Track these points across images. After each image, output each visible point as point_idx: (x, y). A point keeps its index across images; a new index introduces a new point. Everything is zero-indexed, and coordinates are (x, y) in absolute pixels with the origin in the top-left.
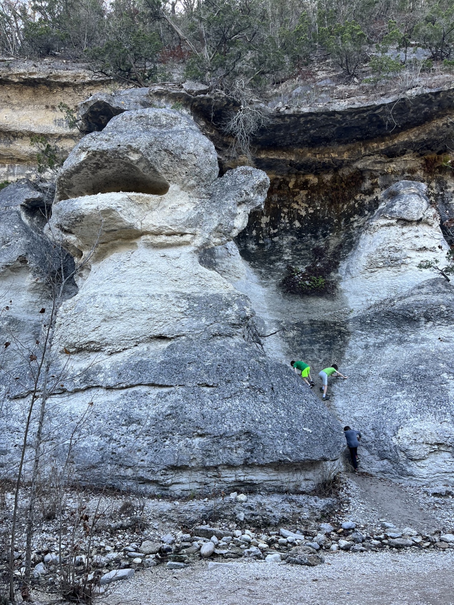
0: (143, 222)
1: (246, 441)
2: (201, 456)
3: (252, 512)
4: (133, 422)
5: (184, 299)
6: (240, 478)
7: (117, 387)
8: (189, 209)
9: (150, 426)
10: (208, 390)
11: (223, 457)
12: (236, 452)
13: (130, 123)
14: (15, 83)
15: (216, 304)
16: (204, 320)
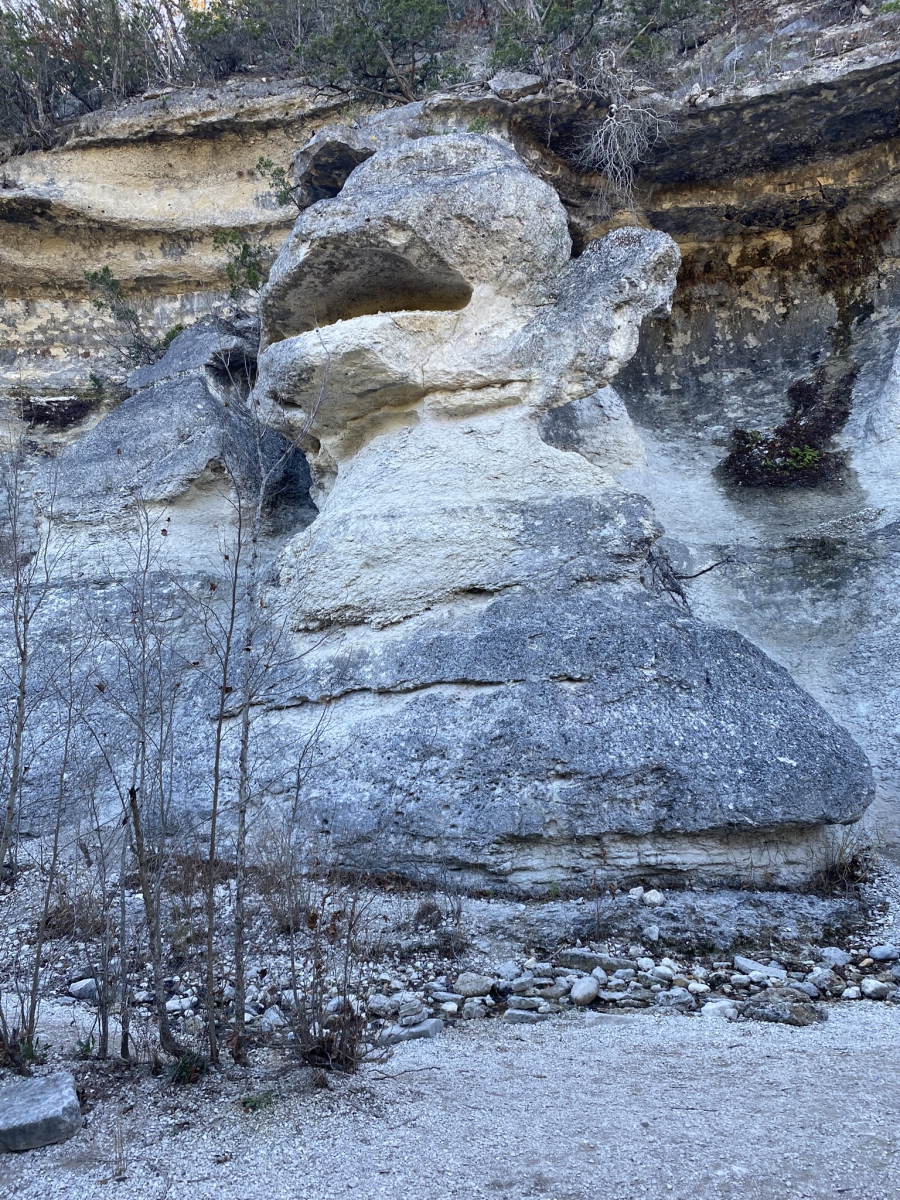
0: (426, 368)
1: (656, 787)
2: (565, 817)
3: (674, 924)
4: (432, 754)
5: (515, 512)
6: (648, 859)
7: (398, 688)
8: (514, 331)
9: (464, 760)
10: (572, 687)
11: (610, 817)
12: (637, 809)
13: (388, 174)
14: (181, 137)
15: (579, 517)
16: (556, 551)
